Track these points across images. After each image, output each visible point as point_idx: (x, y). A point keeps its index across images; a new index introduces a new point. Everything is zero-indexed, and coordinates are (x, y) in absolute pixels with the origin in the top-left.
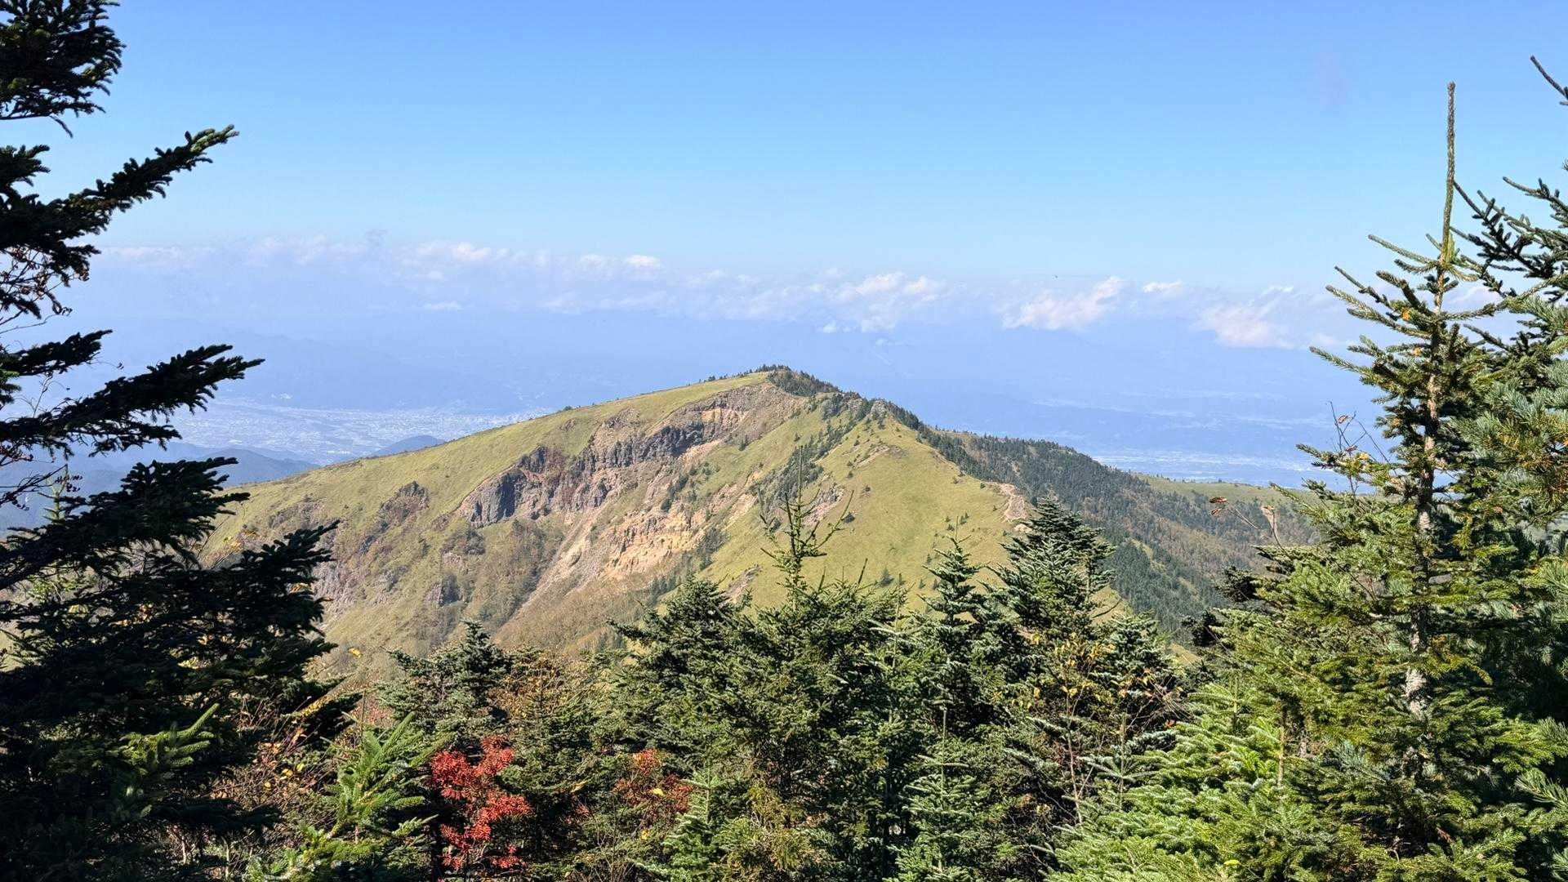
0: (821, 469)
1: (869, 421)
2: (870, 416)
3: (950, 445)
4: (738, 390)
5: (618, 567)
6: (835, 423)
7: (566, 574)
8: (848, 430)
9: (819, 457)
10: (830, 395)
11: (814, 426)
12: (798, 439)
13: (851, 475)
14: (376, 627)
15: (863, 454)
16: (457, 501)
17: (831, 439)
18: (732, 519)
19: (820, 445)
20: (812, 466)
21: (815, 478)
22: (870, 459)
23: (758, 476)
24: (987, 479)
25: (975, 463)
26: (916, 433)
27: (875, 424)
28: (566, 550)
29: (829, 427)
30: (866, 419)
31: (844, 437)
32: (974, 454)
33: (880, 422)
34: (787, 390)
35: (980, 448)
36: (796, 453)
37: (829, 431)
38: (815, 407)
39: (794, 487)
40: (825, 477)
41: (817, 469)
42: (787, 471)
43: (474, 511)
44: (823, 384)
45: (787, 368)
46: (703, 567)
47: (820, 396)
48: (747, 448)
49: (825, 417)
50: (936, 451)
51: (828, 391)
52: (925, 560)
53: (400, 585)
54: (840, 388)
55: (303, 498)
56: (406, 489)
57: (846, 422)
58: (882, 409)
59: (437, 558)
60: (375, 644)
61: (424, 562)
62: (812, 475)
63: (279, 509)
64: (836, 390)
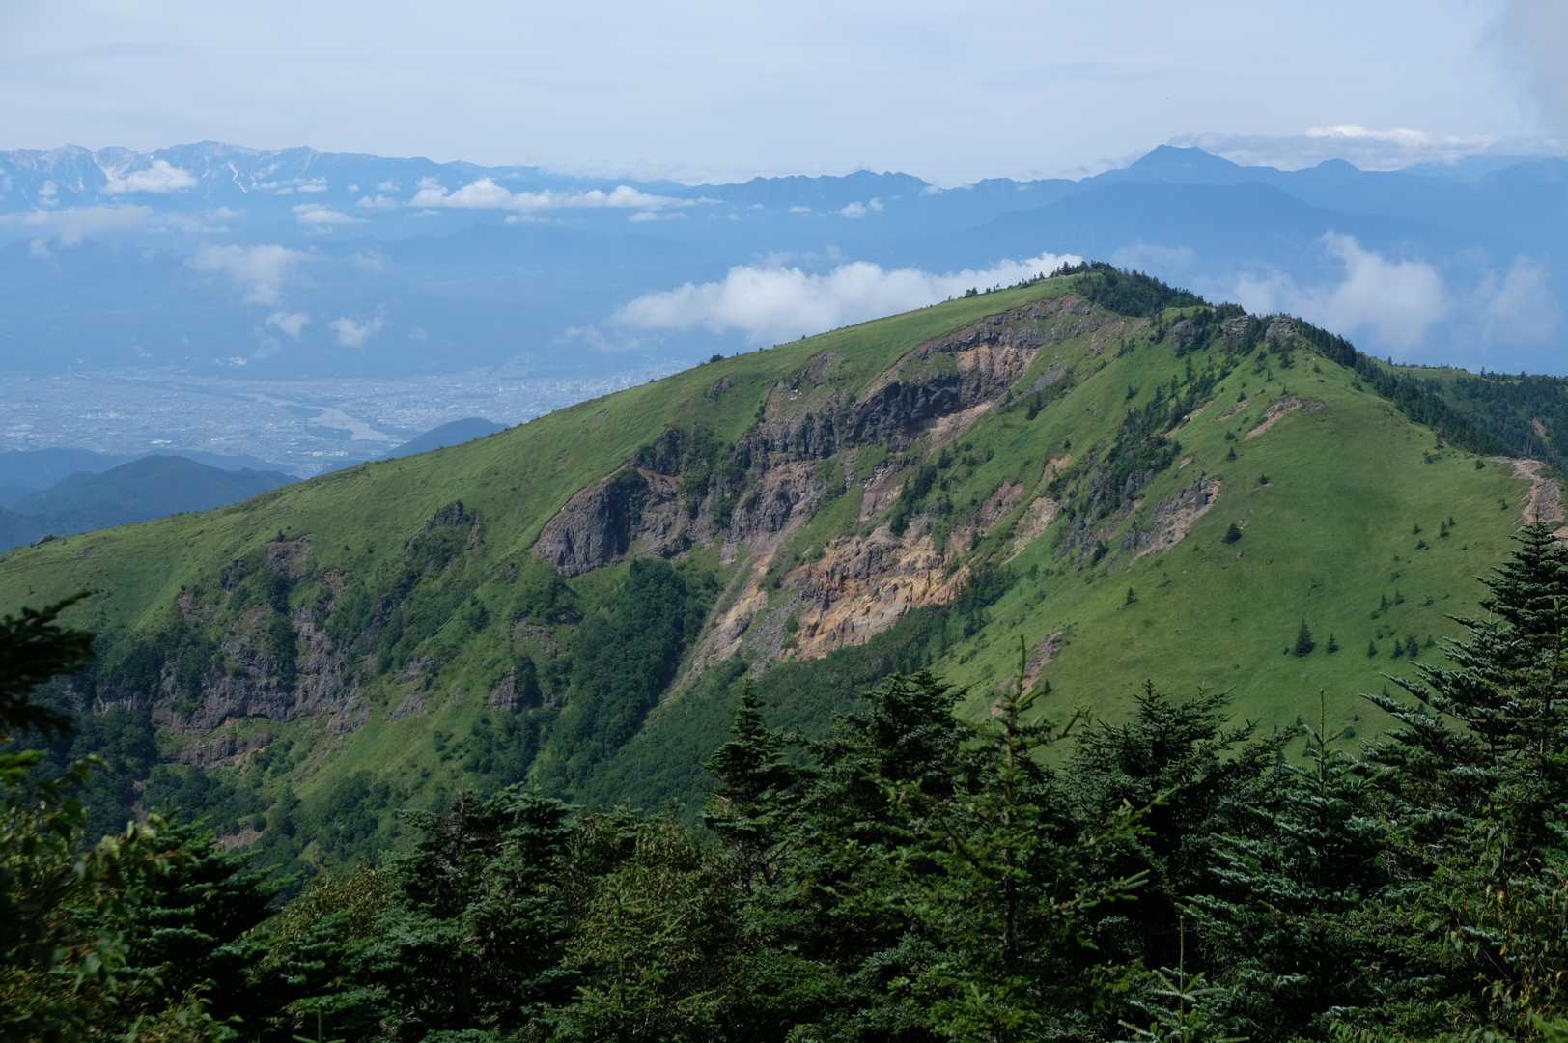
0: (1178, 448)
1: (1262, 357)
2: (1263, 346)
3: (1415, 394)
4: (1019, 310)
5: (818, 639)
6: (1199, 360)
7: (727, 651)
8: (1225, 374)
9: (1170, 428)
10: (1189, 311)
11: (1165, 368)
12: (1132, 394)
13: (1232, 456)
14: (408, 754)
15: (1254, 415)
16: (533, 529)
17: (1193, 391)
18: (1019, 545)
19: (1173, 403)
20: (1161, 443)
21: (1166, 464)
22: (1268, 424)
23: (1063, 464)
24: (1490, 452)
25: (1464, 423)
26: (1351, 372)
27: (1274, 361)
28: (725, 611)
29: (1189, 369)
30: (1256, 352)
31: (1219, 386)
32: (1462, 407)
33: (1284, 357)
34: (1113, 307)
35: (1473, 395)
36: (1130, 420)
37: (1190, 377)
38: (1161, 335)
39: (1129, 481)
40: (1185, 462)
41: (1169, 448)
42: (1113, 456)
43: (562, 547)
44: (1174, 292)
45: (1108, 267)
46: (970, 632)
47: (1170, 313)
48: (1041, 415)
49: (1181, 353)
50: (1390, 404)
51: (1183, 305)
52: (1377, 605)
53: (443, 679)
54: (1207, 300)
55: (275, 534)
56: (445, 515)
57: (1221, 360)
58: (1288, 333)
59: (503, 628)
60: (409, 783)
61: (480, 640)
62: (1163, 458)
63: (236, 556)
64: (1200, 301)
